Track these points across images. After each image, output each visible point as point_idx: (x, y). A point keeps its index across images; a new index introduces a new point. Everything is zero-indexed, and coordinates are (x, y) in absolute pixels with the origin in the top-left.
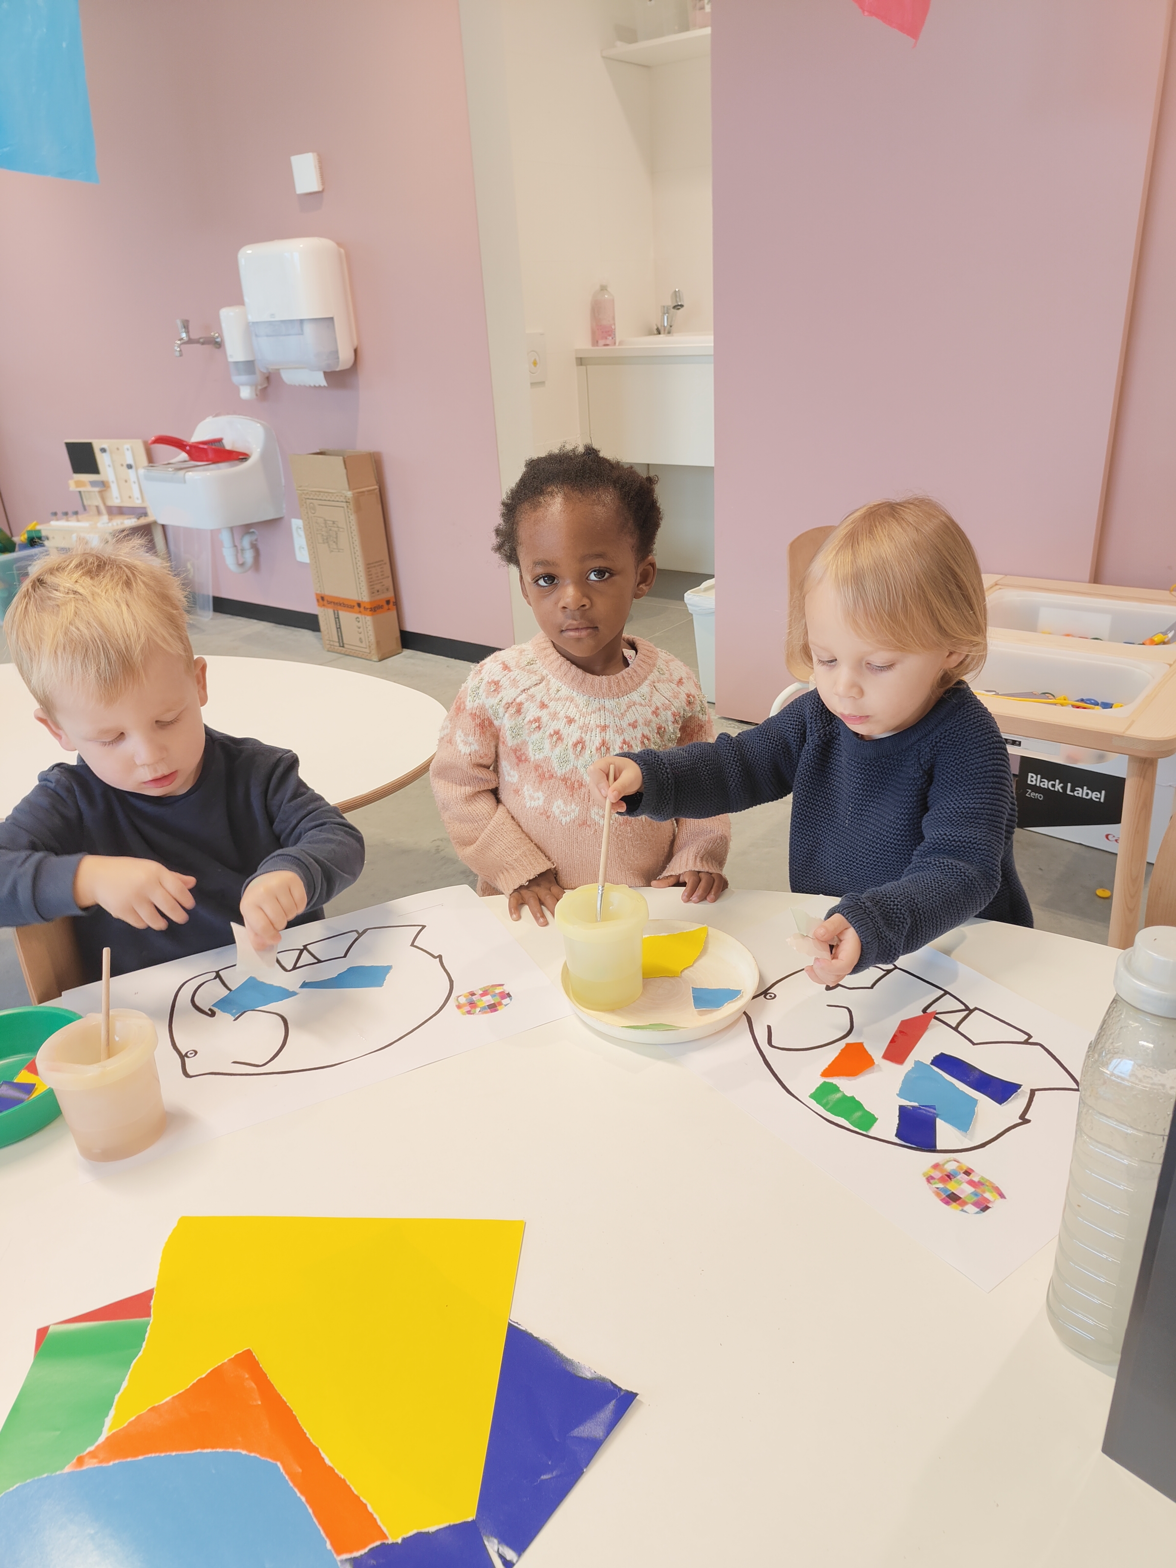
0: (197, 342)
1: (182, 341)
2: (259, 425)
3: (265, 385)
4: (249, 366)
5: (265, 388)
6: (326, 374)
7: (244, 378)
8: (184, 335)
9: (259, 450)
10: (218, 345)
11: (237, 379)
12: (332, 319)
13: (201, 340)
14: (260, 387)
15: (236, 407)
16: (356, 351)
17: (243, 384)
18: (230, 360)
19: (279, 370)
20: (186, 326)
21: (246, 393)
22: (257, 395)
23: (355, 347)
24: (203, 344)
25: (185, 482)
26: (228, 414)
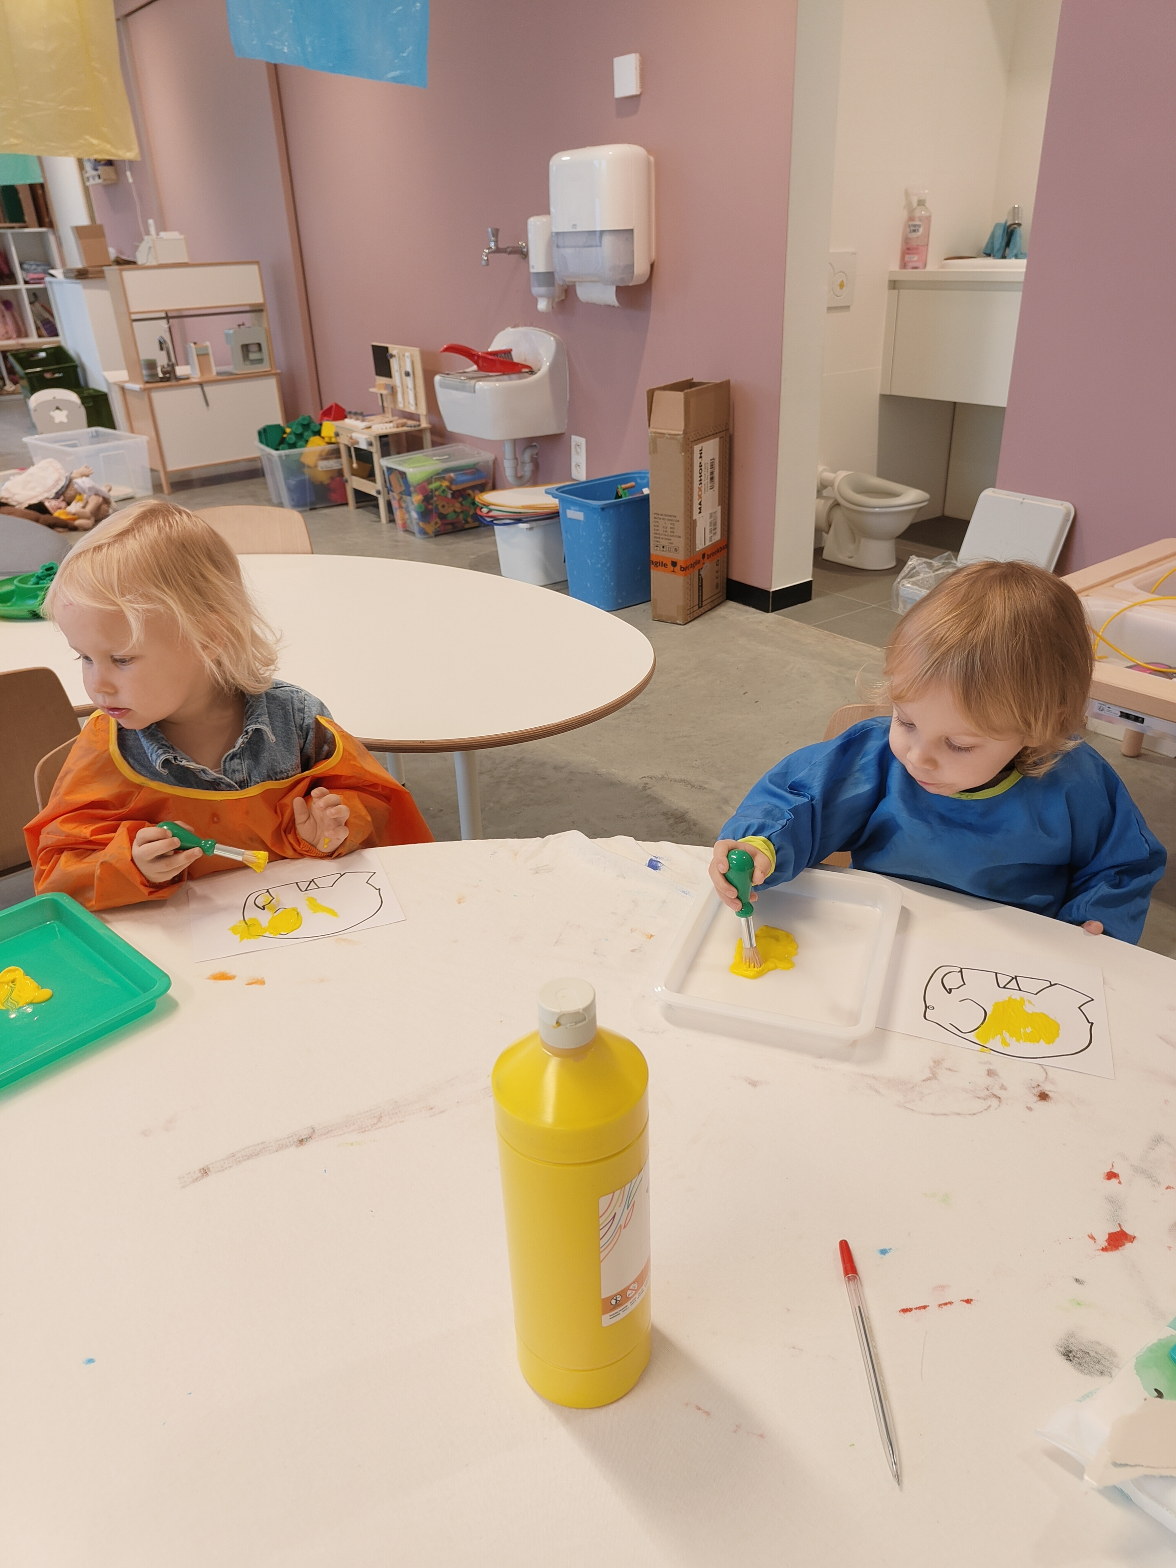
0: (504, 251)
1: (490, 250)
2: (552, 339)
3: (563, 298)
4: (548, 278)
5: (563, 301)
6: (619, 290)
7: (542, 290)
8: (492, 245)
9: (548, 364)
10: (524, 254)
11: (537, 290)
12: (632, 231)
13: (508, 250)
14: (557, 300)
15: (532, 319)
16: (652, 266)
17: (542, 296)
18: (532, 270)
19: (574, 282)
20: (496, 233)
21: (542, 305)
22: (553, 308)
23: (652, 262)
24: (510, 253)
25: (474, 392)
26: (526, 325)
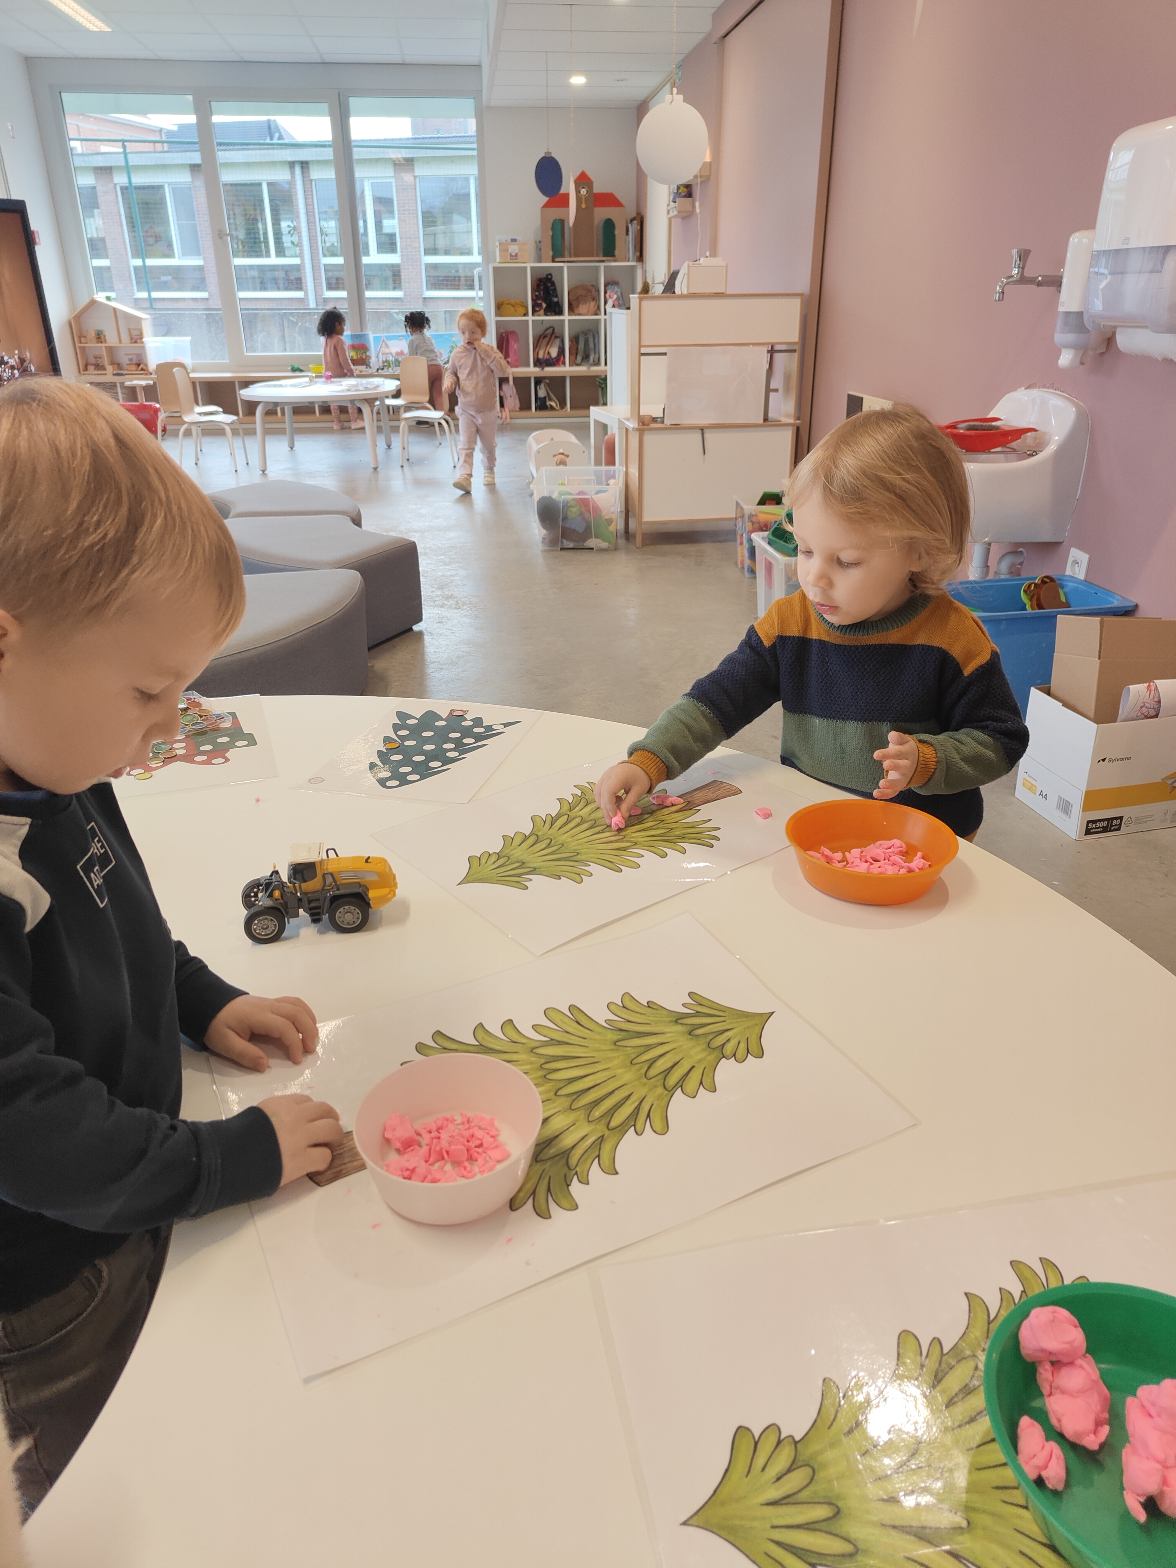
0: (1032, 281)
1: (1010, 279)
2: (1072, 406)
4: (1082, 320)
5: (1102, 354)
7: (1070, 337)
8: (1015, 271)
10: (1055, 286)
11: (1059, 337)
13: (1036, 279)
14: (1088, 353)
15: (1051, 378)
17: (1066, 347)
18: (1061, 309)
19: (1116, 327)
20: (1024, 256)
21: (1066, 359)
22: (1082, 363)
24: (1039, 284)
26: (1044, 387)
